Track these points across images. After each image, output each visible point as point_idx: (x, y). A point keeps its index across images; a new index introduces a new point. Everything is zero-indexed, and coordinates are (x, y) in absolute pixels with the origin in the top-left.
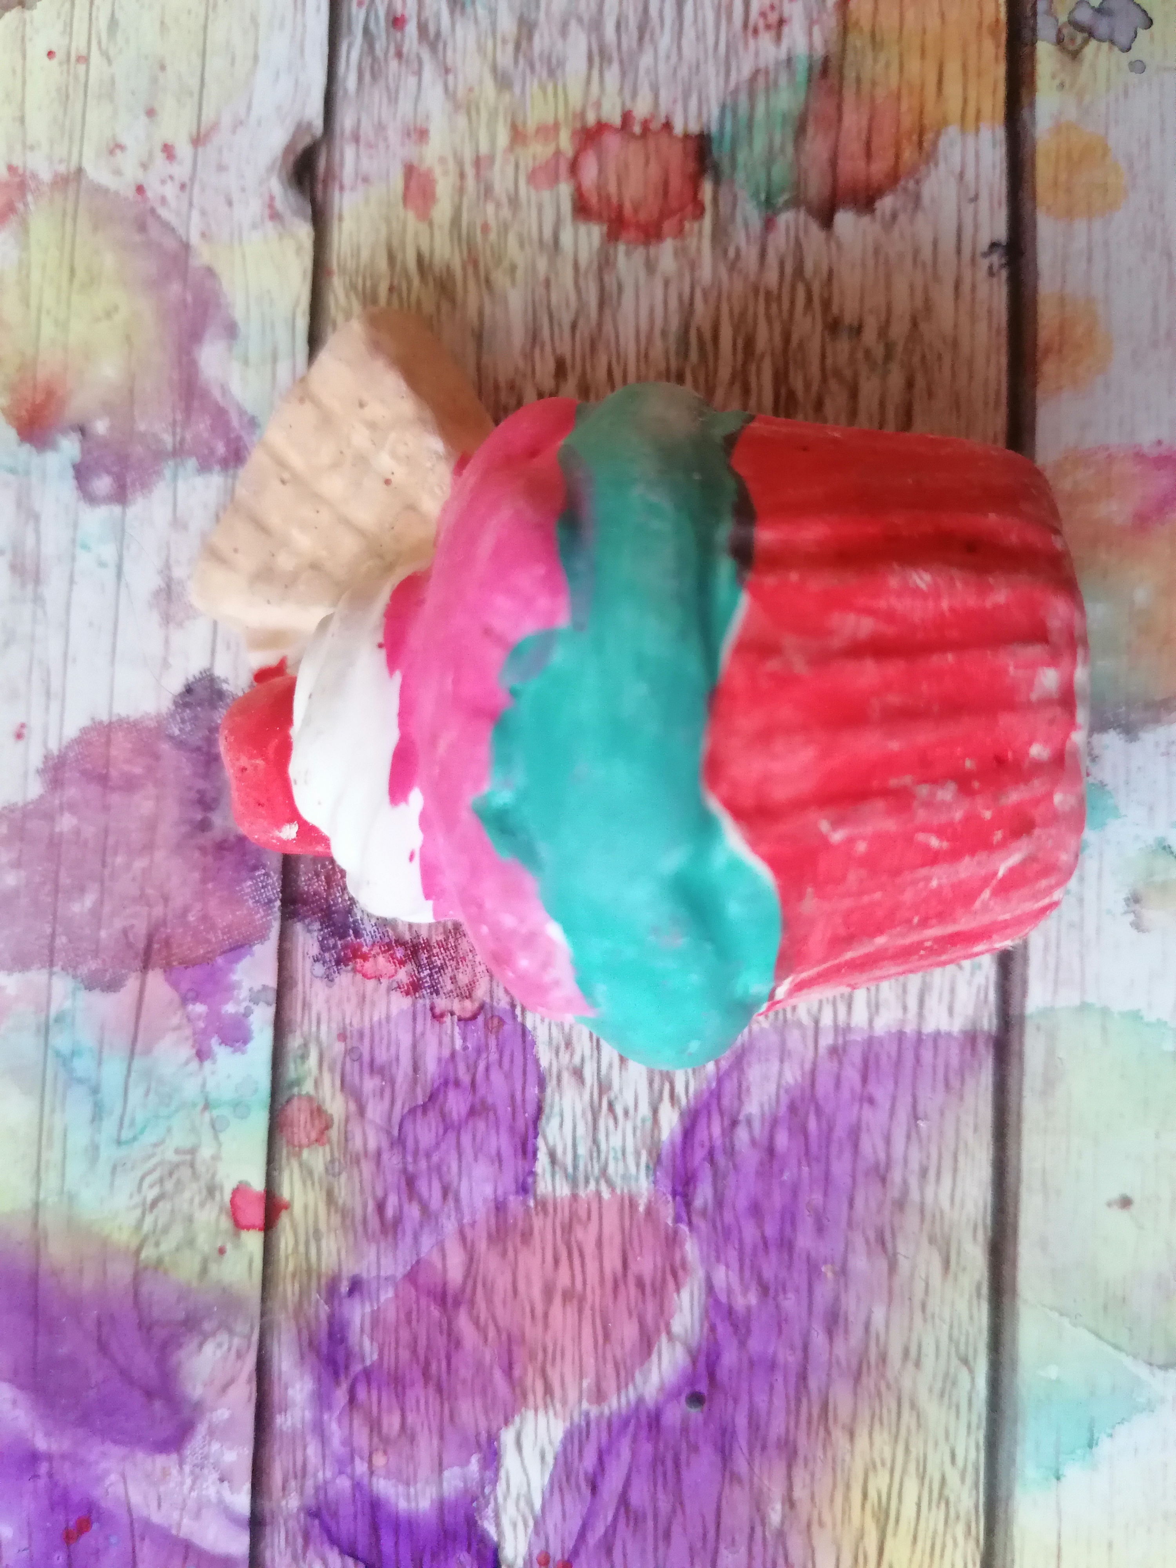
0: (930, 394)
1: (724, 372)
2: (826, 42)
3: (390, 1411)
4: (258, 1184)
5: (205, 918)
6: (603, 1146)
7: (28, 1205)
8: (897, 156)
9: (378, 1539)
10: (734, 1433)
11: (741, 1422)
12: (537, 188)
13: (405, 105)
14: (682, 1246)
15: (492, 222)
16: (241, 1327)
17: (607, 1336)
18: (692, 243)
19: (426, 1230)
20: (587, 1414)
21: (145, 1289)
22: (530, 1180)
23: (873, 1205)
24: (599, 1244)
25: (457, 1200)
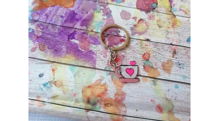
2: (154, 68)
3: (80, 35)
4: (93, 31)
6: (92, 47)
7: (94, 20)
8: (147, 70)
9: (74, 34)
10: (76, 52)
12: (146, 51)
13: (152, 45)
14: (86, 51)
15: (144, 49)
16: (86, 29)
17: (82, 46)
18: (142, 59)
19: (90, 38)
20: (78, 45)
21: (89, 25)
22: (91, 44)
23: (87, 61)
24: (87, 47)
25: (91, 40)
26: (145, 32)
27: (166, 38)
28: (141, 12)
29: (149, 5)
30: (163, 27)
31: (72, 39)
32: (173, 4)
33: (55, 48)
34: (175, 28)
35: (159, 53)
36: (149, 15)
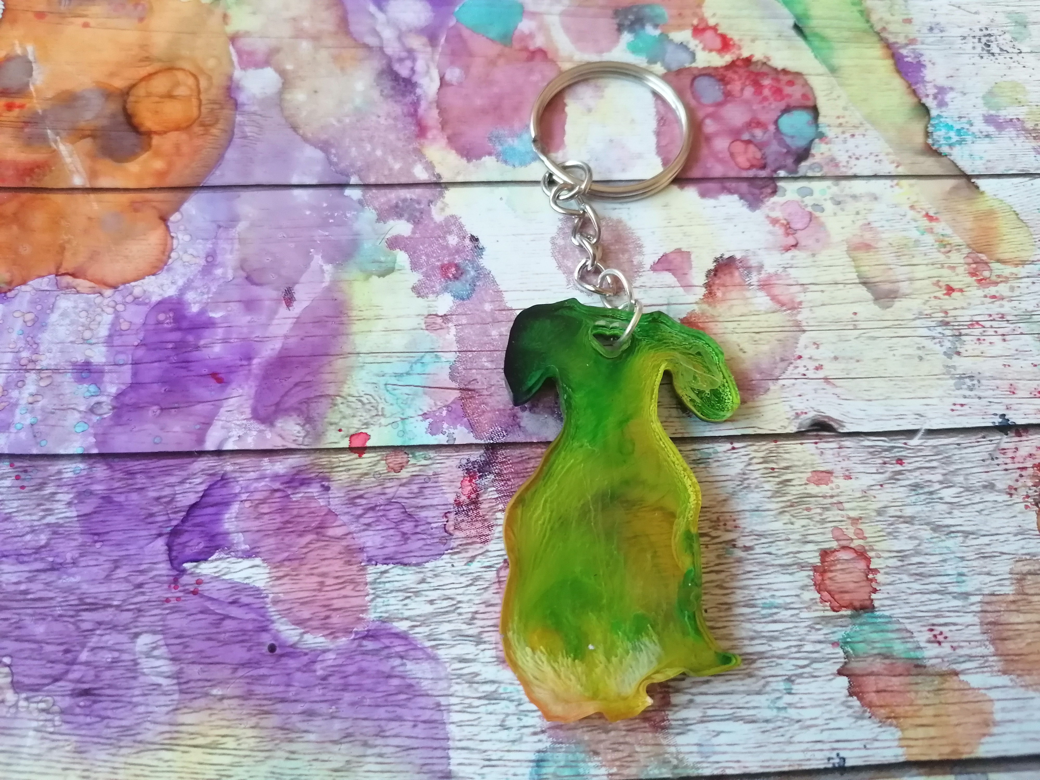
0: (764, 732)
1: (759, 627)
2: (933, 666)
3: (270, 507)
4: (369, 444)
5: (484, 412)
6: (389, 595)
7: (357, 350)
8: (881, 706)
9: (212, 506)
10: (256, 668)
11: (262, 671)
12: (832, 531)
13: (861, 468)
14: (344, 636)
15: (813, 512)
16: (307, 441)
17: (302, 604)
18: (820, 606)
19: (350, 517)
20: (267, 597)
21: (323, 399)
22: (374, 562)
23: (365, 730)
24: (345, 597)
25: (364, 530)
26: (782, 360)
27: (952, 382)
28: (710, 202)
29: (758, 133)
30: (905, 296)
31: (205, 560)
32: (931, 91)
33: (71, 676)
34: (996, 283)
35: (934, 518)
36: (776, 214)
